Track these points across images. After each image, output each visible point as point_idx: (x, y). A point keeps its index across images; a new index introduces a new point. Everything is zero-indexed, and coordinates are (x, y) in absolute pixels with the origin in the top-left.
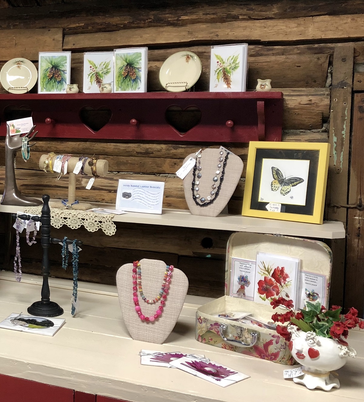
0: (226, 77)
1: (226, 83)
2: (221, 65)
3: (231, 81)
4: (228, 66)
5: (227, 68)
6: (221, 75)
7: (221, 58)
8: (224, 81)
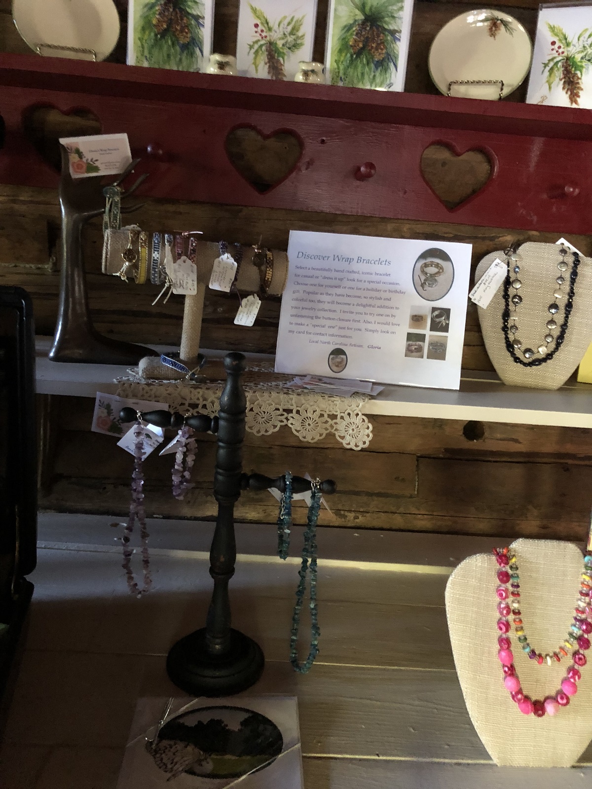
0: (569, 78)
1: (569, 93)
2: (560, 51)
3: (582, 89)
4: (579, 52)
5: (574, 57)
6: (559, 73)
7: (562, 34)
8: (564, 88)
